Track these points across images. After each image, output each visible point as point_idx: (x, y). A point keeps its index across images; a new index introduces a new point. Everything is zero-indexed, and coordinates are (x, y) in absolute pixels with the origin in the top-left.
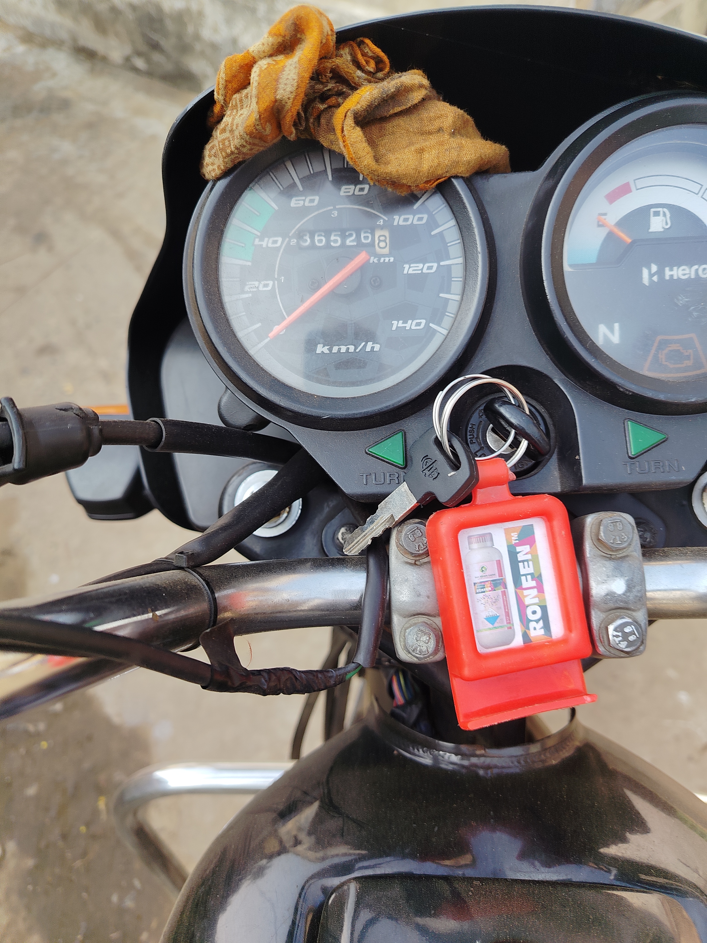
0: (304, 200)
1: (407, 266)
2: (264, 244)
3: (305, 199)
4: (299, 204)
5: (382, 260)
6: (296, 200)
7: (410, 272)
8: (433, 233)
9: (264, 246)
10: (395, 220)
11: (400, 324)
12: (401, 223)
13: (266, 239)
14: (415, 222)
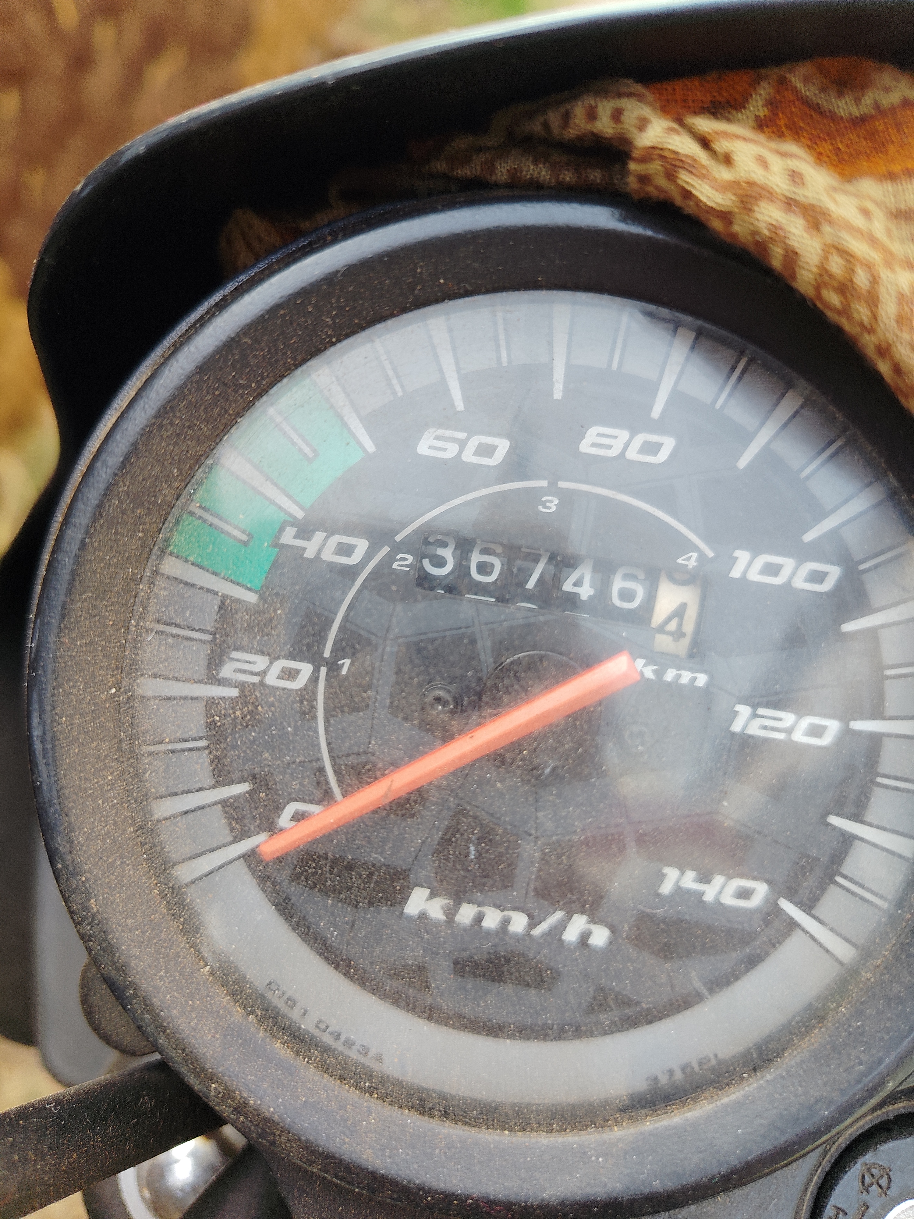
0: (463, 445)
1: (744, 711)
2: (311, 549)
3: (468, 439)
4: (445, 450)
5: (670, 675)
6: (437, 438)
7: (754, 729)
8: (848, 627)
9: (310, 554)
10: (738, 562)
11: (689, 881)
12: (754, 576)
13: (319, 536)
14: (800, 583)
